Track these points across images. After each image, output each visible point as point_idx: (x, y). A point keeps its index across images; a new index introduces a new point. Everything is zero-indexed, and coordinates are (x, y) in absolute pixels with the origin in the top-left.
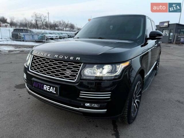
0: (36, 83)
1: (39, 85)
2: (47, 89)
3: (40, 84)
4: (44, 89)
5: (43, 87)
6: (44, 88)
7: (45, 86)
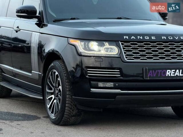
0: (153, 71)
1: (158, 72)
2: (170, 74)
3: (160, 71)
4: (167, 75)
5: (165, 73)
6: (167, 73)
7: (168, 71)
